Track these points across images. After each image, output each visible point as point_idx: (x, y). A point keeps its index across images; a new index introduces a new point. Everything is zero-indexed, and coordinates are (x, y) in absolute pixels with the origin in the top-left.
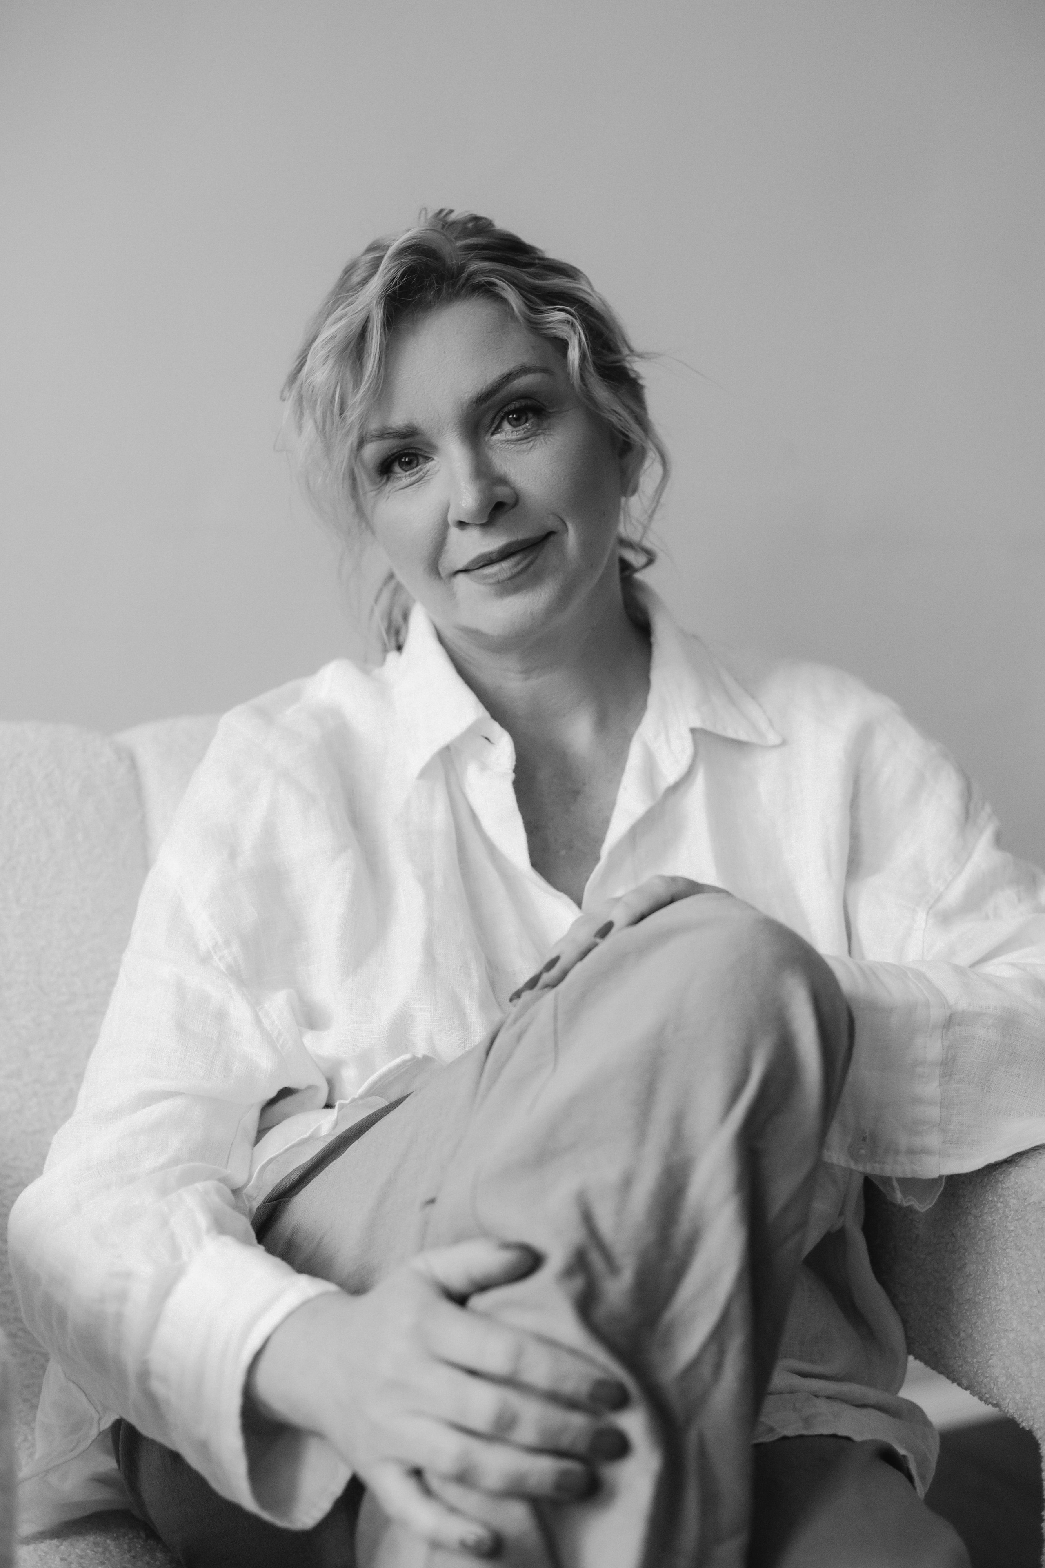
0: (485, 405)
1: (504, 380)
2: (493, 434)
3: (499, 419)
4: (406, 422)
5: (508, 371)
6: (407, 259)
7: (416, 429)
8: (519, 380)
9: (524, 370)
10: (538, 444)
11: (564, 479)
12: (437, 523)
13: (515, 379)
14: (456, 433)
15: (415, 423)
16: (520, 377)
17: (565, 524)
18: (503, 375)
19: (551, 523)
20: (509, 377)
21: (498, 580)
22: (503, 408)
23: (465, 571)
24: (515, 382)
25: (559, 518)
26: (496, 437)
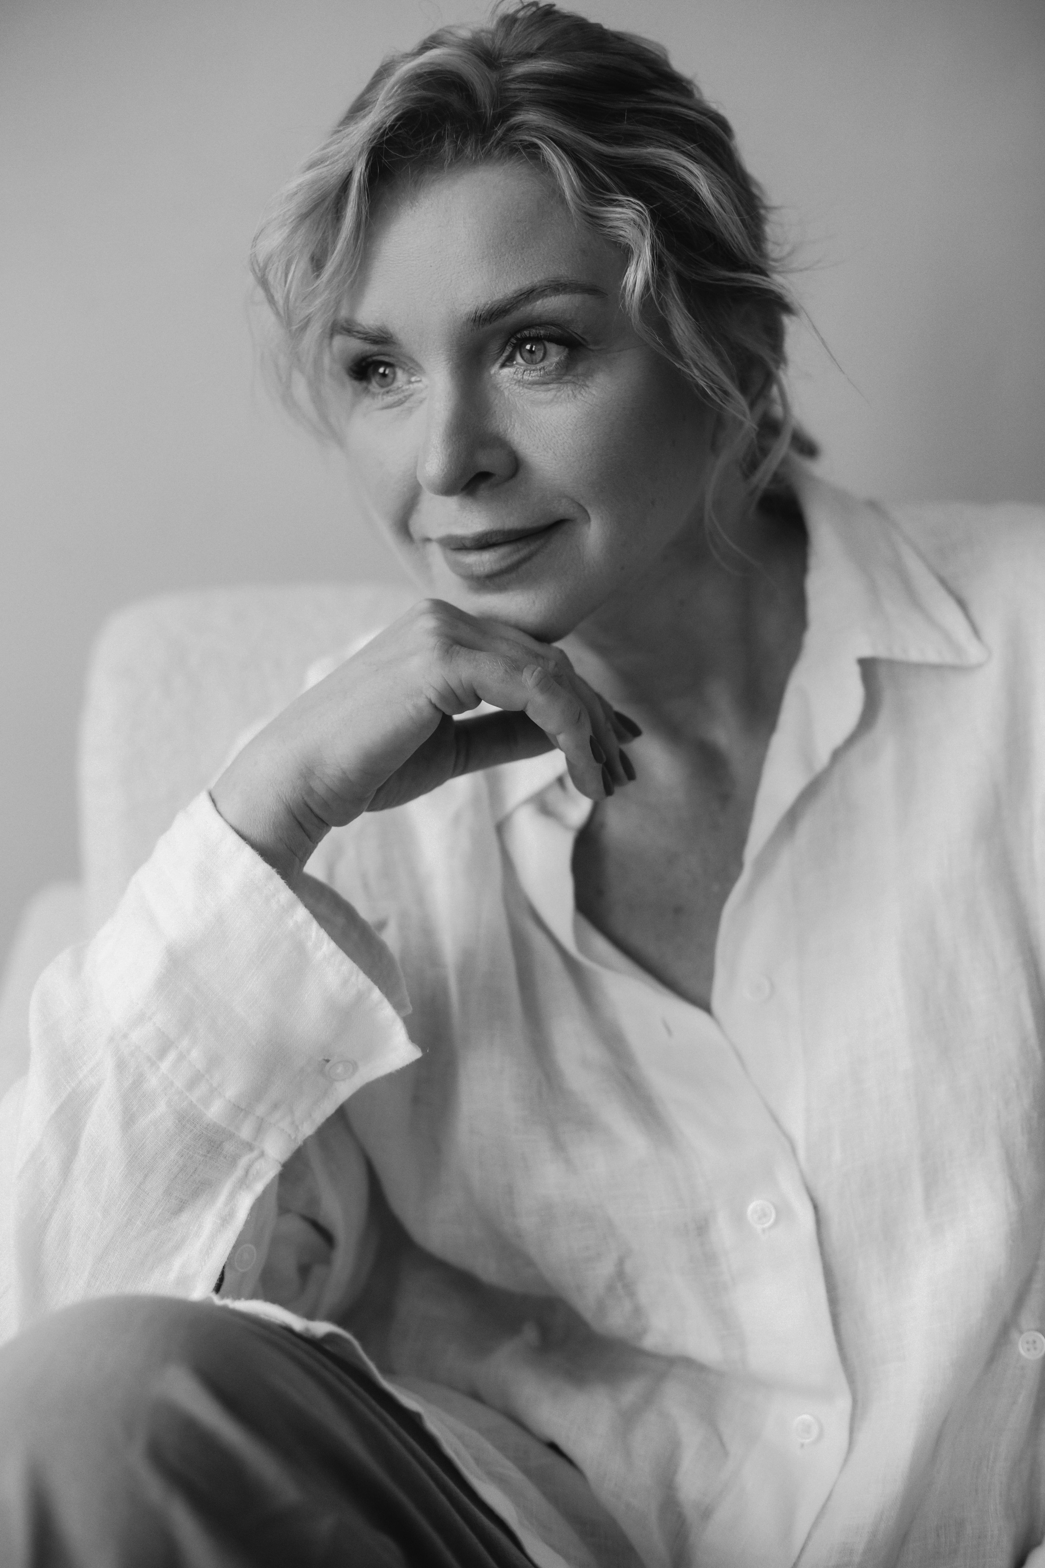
0: (488, 327)
1: (522, 297)
2: (503, 366)
3: (512, 348)
4: (379, 324)
5: (530, 285)
6: (414, 95)
7: (392, 336)
8: (545, 301)
9: (557, 287)
10: (563, 396)
11: (590, 455)
13: (538, 299)
14: (443, 357)
15: (391, 328)
16: (546, 296)
17: (586, 511)
18: (521, 290)
19: (563, 509)
20: (529, 295)
21: (477, 574)
24: (539, 302)
25: (577, 503)
26: (506, 371)
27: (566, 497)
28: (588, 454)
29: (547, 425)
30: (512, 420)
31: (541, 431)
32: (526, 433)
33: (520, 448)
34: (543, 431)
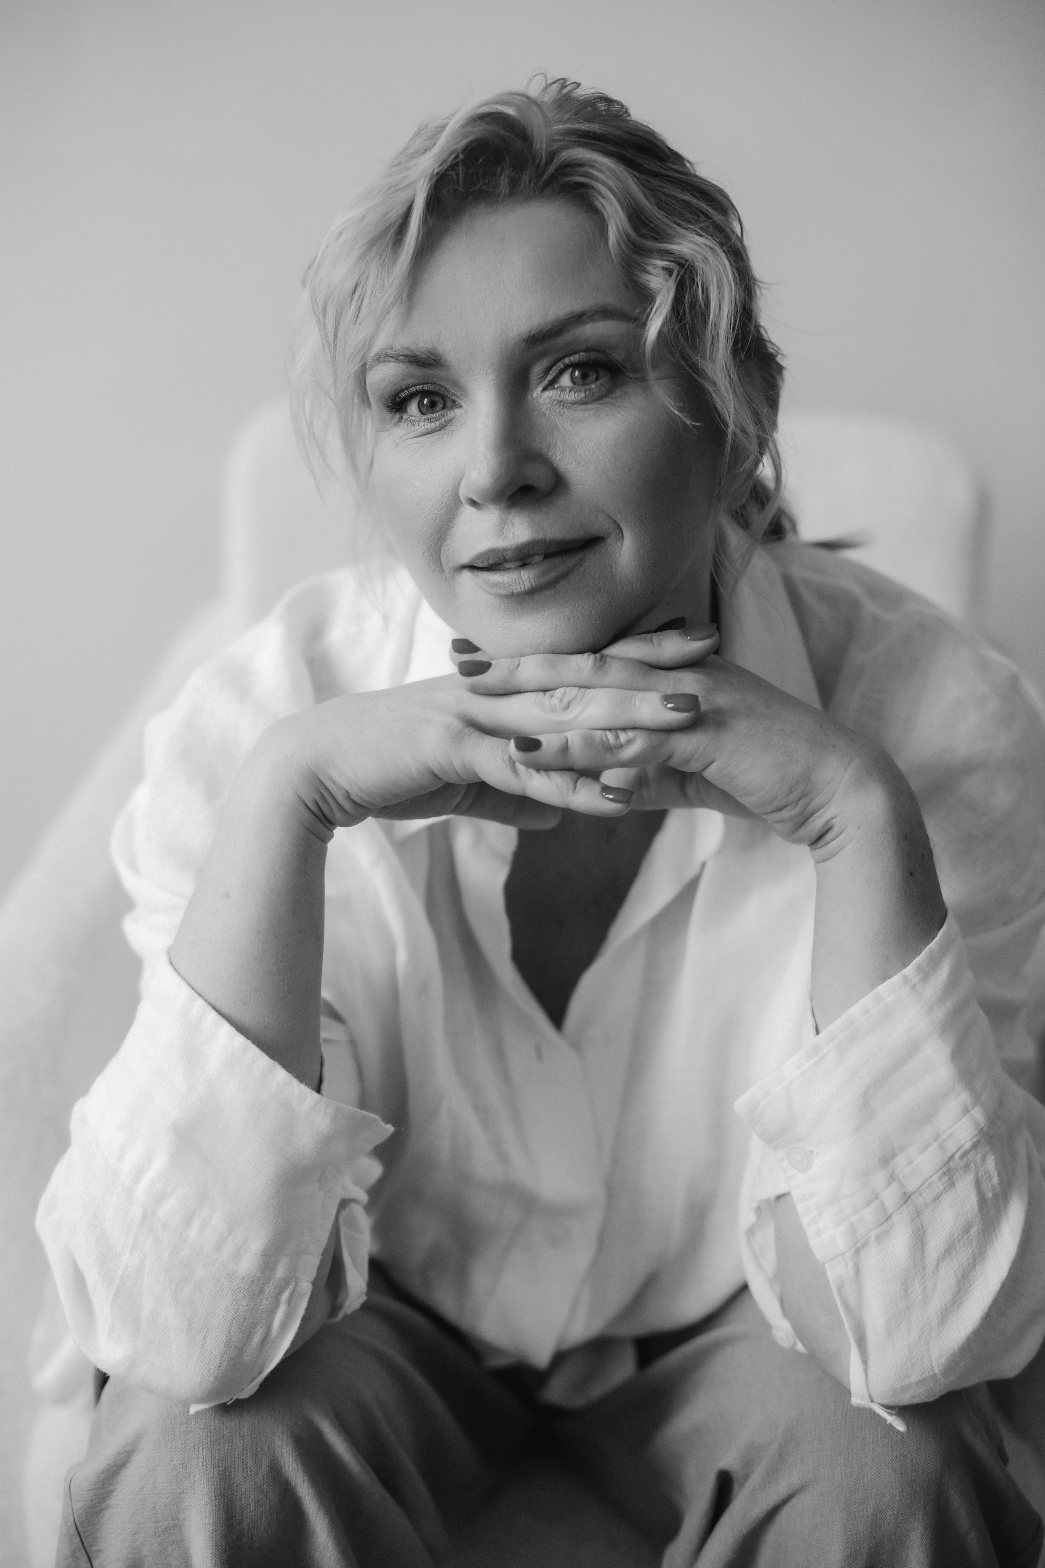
0: (539, 348)
1: (572, 320)
2: (545, 389)
3: (557, 371)
4: (429, 346)
5: (581, 310)
6: (480, 130)
7: (442, 360)
8: (594, 325)
9: (605, 313)
11: (629, 470)
12: (447, 495)
13: (588, 323)
14: (491, 377)
15: (440, 351)
16: (595, 321)
17: (621, 529)
18: (572, 312)
19: (598, 526)
20: (578, 318)
21: (513, 593)
22: (564, 357)
23: (472, 567)
24: (588, 326)
25: (612, 519)
26: (549, 394)
27: (603, 512)
28: (627, 469)
29: (587, 441)
30: (555, 438)
31: (583, 448)
32: (568, 450)
33: (561, 464)
34: (584, 448)
